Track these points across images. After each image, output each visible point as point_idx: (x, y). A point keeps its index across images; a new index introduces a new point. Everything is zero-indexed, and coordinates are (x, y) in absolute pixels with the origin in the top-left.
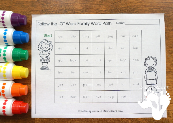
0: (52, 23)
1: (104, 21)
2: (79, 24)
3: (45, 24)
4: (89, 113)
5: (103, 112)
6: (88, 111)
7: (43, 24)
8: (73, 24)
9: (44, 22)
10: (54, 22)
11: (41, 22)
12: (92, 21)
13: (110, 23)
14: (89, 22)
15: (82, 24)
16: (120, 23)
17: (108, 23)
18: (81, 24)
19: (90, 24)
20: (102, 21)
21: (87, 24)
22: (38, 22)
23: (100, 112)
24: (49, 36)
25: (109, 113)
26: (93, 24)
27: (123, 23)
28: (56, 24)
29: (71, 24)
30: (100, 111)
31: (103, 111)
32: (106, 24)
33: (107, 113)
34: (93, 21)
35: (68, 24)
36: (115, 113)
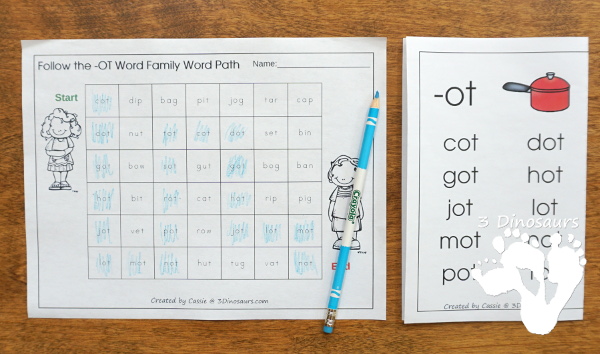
0: (78, 65)
1: (218, 57)
2: (150, 67)
3: (58, 67)
4: (180, 306)
5: (216, 305)
6: (177, 300)
7: (53, 66)
8: (133, 66)
9: (57, 60)
10: (84, 60)
11: (48, 60)
12: (187, 59)
13: (236, 65)
14: (178, 60)
15: (159, 66)
16: (262, 64)
17: (233, 64)
18: (156, 66)
19: (182, 66)
20: (214, 59)
21: (174, 66)
22: (38, 59)
23: (208, 305)
24: (69, 99)
25: (231, 306)
26: (188, 65)
27: (272, 64)
28: (87, 66)
29: (129, 66)
30: (208, 301)
31: (216, 301)
32: (225, 65)
33: (227, 305)
34: (190, 59)
35: (120, 66)
36: (250, 305)
